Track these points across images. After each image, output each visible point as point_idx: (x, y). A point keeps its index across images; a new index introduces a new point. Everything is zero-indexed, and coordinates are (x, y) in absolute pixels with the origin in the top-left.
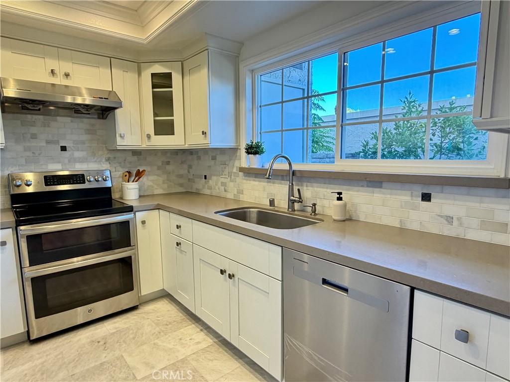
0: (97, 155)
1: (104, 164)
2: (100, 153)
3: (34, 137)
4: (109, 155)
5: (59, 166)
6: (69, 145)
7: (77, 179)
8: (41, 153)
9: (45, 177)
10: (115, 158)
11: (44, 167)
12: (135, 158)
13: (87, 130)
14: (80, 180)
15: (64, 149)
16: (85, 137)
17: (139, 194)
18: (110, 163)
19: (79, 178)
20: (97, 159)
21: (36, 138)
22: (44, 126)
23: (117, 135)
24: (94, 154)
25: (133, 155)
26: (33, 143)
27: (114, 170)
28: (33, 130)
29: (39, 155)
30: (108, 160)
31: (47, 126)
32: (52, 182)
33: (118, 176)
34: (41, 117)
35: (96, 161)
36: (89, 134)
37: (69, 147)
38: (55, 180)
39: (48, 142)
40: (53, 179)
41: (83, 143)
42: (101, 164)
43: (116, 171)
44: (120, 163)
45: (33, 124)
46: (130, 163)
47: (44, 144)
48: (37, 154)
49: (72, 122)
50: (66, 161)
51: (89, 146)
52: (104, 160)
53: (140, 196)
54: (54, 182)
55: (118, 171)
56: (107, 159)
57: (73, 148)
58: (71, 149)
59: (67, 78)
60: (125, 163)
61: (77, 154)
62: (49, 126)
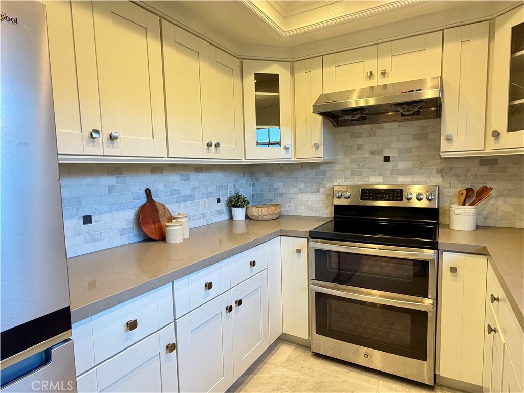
0: (425, 166)
1: (433, 176)
2: (431, 162)
3: (360, 148)
4: (443, 166)
5: (380, 179)
6: (393, 155)
7: (393, 195)
8: (365, 164)
9: (363, 190)
10: (451, 169)
11: (366, 179)
12: (485, 169)
13: (417, 134)
14: (397, 196)
15: (387, 159)
16: (412, 144)
17: (477, 223)
18: (442, 176)
19: (397, 194)
20: (426, 170)
21: (361, 149)
22: (371, 136)
23: (442, 138)
24: (422, 165)
25: (481, 164)
26: (358, 155)
27: (448, 185)
28: (360, 141)
29: (363, 166)
30: (441, 171)
31: (373, 135)
32: (367, 196)
33: (453, 194)
34: (368, 126)
35: (423, 174)
36: (418, 139)
37: (394, 157)
38: (371, 194)
39: (372, 153)
40: (369, 193)
41: (409, 151)
42: (430, 177)
43: (450, 187)
44: (459, 176)
45: (360, 135)
46: (475, 176)
47: (368, 155)
48: (361, 166)
49: (399, 127)
50: (388, 173)
51: (416, 155)
52: (435, 172)
53: (478, 227)
54: (370, 196)
55: (454, 187)
56: (439, 170)
57: (397, 158)
58: (395, 159)
59: (384, 76)
60: (466, 176)
61: (401, 165)
62: (375, 135)
